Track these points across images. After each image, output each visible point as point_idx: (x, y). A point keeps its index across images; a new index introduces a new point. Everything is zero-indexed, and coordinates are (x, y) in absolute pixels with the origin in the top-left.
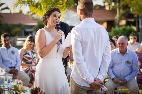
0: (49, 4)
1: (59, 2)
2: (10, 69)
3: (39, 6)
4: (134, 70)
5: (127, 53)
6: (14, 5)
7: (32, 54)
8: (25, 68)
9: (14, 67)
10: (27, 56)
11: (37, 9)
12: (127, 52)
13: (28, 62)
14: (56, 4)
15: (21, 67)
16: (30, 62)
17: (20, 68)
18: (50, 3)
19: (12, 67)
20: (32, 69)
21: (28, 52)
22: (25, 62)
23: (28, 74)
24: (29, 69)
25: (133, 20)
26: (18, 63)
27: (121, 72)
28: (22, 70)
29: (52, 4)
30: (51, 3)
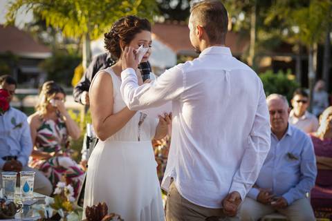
0: (96, 8)
1: (121, 4)
2: (4, 162)
3: (71, 13)
4: (305, 174)
5: (288, 135)
6: (11, 5)
7: (58, 128)
8: (41, 162)
9: (16, 158)
10: (46, 131)
11: (67, 19)
12: (289, 132)
13: (48, 147)
14: (112, 9)
15: (31, 158)
16: (52, 147)
17: (27, 160)
18: (99, 5)
19: (10, 158)
20: (58, 163)
21: (48, 122)
22: (41, 146)
23: (46, 176)
24: (51, 163)
25: (288, 59)
26: (24, 150)
27: (275, 181)
28: (33, 165)
29: (104, 8)
30: (101, 7)
